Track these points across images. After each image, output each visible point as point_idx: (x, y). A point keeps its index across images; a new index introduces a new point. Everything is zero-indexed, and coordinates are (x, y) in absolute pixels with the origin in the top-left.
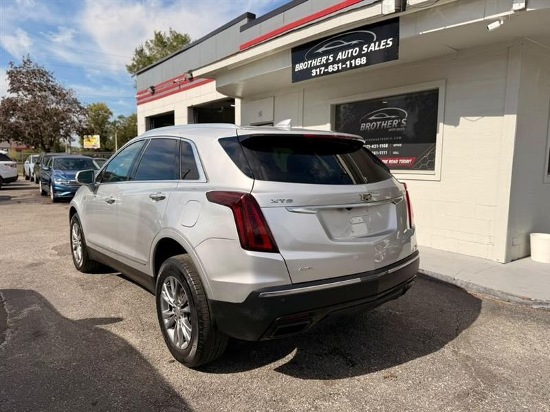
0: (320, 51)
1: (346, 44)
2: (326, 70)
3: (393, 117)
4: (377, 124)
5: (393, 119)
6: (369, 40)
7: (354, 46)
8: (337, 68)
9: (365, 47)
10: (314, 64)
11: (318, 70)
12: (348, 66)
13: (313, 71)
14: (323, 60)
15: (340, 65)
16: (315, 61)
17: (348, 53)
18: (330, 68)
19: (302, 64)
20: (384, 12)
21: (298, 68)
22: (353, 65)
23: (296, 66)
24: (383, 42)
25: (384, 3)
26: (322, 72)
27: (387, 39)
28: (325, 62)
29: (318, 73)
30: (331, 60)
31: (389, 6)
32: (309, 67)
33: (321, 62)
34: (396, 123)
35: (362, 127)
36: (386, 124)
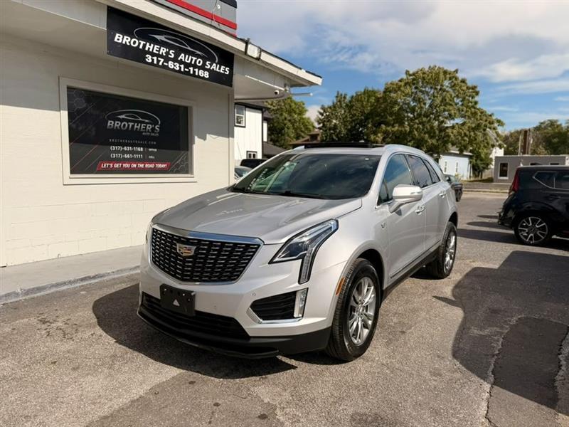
0: (159, 37)
1: (189, 48)
2: (165, 64)
3: (147, 121)
4: (129, 125)
5: (147, 123)
6: (213, 61)
7: (198, 56)
8: (178, 69)
9: (208, 63)
10: (149, 48)
11: (155, 58)
12: (192, 72)
13: (147, 56)
14: (161, 51)
15: (182, 66)
16: (150, 45)
17: (192, 59)
18: (171, 64)
19: (129, 39)
20: (249, 53)
21: (121, 39)
22: (197, 74)
23: (117, 35)
24: (222, 67)
25: (249, 46)
26: (161, 64)
27: (226, 67)
28: (164, 54)
29: (155, 62)
30: (173, 56)
31: (253, 52)
32: (141, 47)
33: (159, 51)
34: (149, 127)
35: (109, 124)
36: (139, 127)
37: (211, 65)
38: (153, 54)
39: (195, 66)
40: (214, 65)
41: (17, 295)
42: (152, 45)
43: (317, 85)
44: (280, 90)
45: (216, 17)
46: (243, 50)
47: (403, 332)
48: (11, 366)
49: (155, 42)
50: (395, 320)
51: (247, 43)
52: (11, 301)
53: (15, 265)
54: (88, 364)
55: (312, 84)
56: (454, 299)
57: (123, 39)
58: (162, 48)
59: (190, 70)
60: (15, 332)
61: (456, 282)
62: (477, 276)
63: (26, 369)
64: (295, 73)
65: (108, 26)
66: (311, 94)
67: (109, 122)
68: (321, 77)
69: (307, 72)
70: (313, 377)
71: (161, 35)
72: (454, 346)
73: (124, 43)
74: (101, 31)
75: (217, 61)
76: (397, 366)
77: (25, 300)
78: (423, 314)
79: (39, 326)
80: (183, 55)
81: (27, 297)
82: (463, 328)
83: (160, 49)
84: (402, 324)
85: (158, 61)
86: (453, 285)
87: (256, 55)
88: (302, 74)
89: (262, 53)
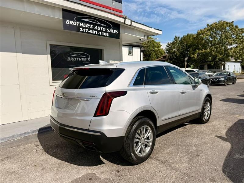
0: (85, 20)
1: (99, 24)
2: (89, 31)
3: (84, 57)
4: (77, 59)
5: (84, 58)
6: (110, 28)
7: (103, 27)
8: (95, 33)
9: (108, 29)
10: (81, 25)
11: (84, 29)
12: (101, 34)
13: (81, 28)
14: (87, 26)
15: (96, 32)
16: (82, 24)
17: (101, 28)
18: (91, 31)
19: (72, 22)
20: (126, 23)
21: (69, 22)
22: (103, 35)
23: (67, 21)
24: (115, 30)
25: (126, 20)
26: (87, 31)
27: (116, 30)
28: (88, 27)
29: (84, 31)
30: (92, 28)
31: (128, 22)
32: (78, 25)
33: (86, 26)
34: (85, 59)
35: (68, 59)
36: (81, 59)
37: (109, 30)
38: (83, 28)
39: (102, 31)
40: (111, 30)
41: (29, 133)
42: (83, 24)
43: (160, 34)
44: (142, 38)
45: (113, 8)
46: (124, 22)
47: (198, 155)
48: (18, 167)
49: (84, 22)
50: (194, 148)
51: (125, 19)
52: (27, 135)
53: (32, 119)
54: (49, 167)
55: (158, 34)
56: (226, 137)
57: (70, 22)
58: (87, 25)
59: (100, 33)
60: (24, 150)
61: (229, 128)
62: (241, 124)
63: (23, 168)
64: (149, 30)
65: (63, 17)
66: (157, 39)
67: (68, 58)
68: (162, 31)
69: (154, 29)
70: (148, 179)
71: (87, 19)
72: (224, 164)
73: (70, 24)
74: (60, 20)
75: (112, 28)
76: (192, 175)
77: (32, 135)
78: (209, 145)
79: (34, 148)
80: (96, 27)
81: (33, 134)
82: (231, 154)
83: (86, 25)
84: (198, 151)
85: (86, 30)
86: (227, 129)
87: (129, 24)
88: (152, 30)
89: (133, 23)
